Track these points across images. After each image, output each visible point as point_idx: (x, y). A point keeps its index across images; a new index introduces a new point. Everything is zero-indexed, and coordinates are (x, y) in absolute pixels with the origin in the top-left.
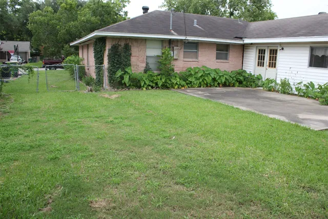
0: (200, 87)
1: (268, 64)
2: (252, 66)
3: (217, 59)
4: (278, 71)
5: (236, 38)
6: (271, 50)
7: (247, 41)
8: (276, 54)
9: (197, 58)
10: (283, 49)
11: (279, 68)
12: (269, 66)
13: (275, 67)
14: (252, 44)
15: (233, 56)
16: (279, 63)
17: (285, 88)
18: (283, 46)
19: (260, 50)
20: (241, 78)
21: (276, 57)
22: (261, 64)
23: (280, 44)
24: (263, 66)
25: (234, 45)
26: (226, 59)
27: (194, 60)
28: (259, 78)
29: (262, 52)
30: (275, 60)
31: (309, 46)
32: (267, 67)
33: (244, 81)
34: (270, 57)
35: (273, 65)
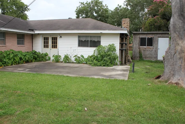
0: (12, 65)
1: (51, 46)
2: (40, 46)
3: (18, 44)
4: (59, 50)
5: (29, 30)
6: (52, 38)
7: (37, 32)
8: (56, 40)
9: (5, 44)
10: (61, 37)
11: (59, 48)
12: (52, 47)
13: (56, 48)
14: (39, 34)
15: (27, 41)
16: (59, 45)
17: (67, 59)
18: (61, 35)
19: (44, 38)
20: (36, 56)
21: (56, 42)
22: (46, 46)
23: (59, 34)
24: (48, 47)
25: (27, 34)
26: (23, 44)
27: (3, 45)
28: (46, 55)
29: (46, 40)
30: (56, 44)
31: (77, 35)
32: (51, 48)
33: (37, 58)
34: (52, 42)
35: (55, 46)
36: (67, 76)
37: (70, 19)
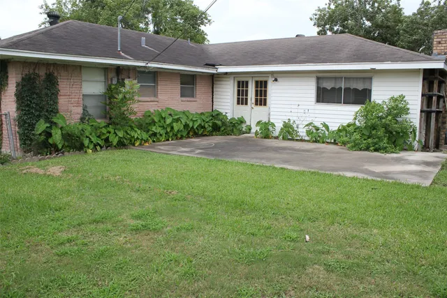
0: (168, 140)
1: (254, 101)
2: (229, 101)
3: (181, 96)
4: (271, 109)
5: (206, 65)
6: (257, 82)
7: (222, 69)
8: (266, 87)
9: (156, 95)
10: (276, 80)
11: (272, 106)
12: (256, 104)
13: (265, 104)
14: (226, 73)
15: (201, 90)
16: (273, 98)
17: (289, 132)
18: (276, 76)
19: (239, 82)
20: (219, 123)
21: (266, 91)
22: (242, 100)
23: (272, 73)
24: (246, 104)
25: (203, 75)
26: (193, 97)
27: (152, 99)
28: (241, 121)
29: (242, 86)
30: (265, 95)
31: (315, 75)
32: (253, 106)
34: (257, 91)
35: (261, 100)
36: (282, 168)
37: (298, 38)
